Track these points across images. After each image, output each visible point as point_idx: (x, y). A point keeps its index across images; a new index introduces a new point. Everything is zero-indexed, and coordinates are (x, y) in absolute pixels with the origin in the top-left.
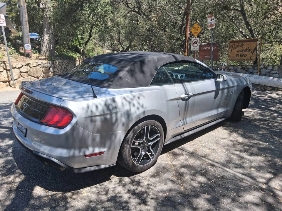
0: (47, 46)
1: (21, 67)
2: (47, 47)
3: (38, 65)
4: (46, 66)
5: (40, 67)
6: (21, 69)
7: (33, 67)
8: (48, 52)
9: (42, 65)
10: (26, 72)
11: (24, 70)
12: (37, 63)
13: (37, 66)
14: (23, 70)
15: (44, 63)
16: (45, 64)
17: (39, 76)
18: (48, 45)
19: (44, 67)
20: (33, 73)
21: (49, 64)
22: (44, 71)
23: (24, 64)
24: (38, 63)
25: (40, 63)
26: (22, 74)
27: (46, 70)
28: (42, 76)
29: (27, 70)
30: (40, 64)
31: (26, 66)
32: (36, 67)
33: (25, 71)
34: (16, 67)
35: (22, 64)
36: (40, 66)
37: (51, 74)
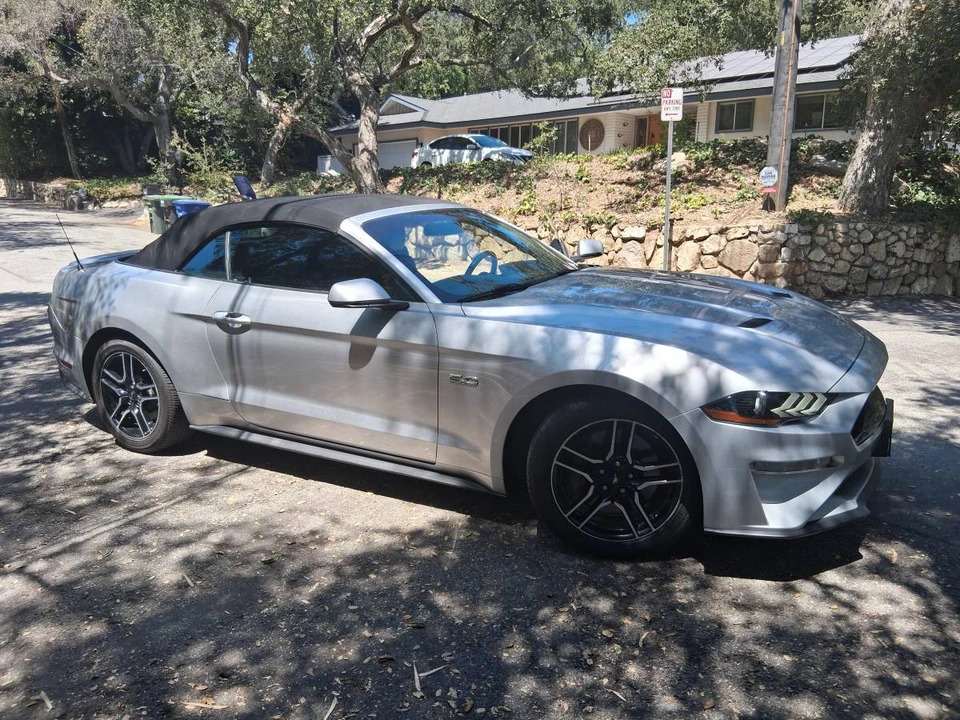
0: (860, 172)
1: (705, 238)
2: (856, 177)
3: (751, 233)
4: (769, 239)
5: (755, 242)
6: (705, 243)
7: (735, 239)
8: (856, 195)
9: (760, 234)
10: (715, 254)
11: (711, 246)
12: (748, 227)
13: (746, 237)
14: (709, 246)
15: (766, 229)
16: (770, 232)
17: (744, 270)
18: (864, 169)
19: (765, 241)
20: (731, 258)
21: (779, 233)
22: (763, 256)
23: (714, 230)
24: (752, 230)
25: (755, 229)
26: (703, 258)
27: (768, 252)
28: (752, 269)
29: (716, 249)
30: (756, 233)
31: (718, 237)
32: (743, 240)
33: (710, 251)
34: (691, 238)
35: (708, 229)
36: (753, 238)
37: (780, 266)
